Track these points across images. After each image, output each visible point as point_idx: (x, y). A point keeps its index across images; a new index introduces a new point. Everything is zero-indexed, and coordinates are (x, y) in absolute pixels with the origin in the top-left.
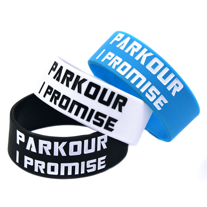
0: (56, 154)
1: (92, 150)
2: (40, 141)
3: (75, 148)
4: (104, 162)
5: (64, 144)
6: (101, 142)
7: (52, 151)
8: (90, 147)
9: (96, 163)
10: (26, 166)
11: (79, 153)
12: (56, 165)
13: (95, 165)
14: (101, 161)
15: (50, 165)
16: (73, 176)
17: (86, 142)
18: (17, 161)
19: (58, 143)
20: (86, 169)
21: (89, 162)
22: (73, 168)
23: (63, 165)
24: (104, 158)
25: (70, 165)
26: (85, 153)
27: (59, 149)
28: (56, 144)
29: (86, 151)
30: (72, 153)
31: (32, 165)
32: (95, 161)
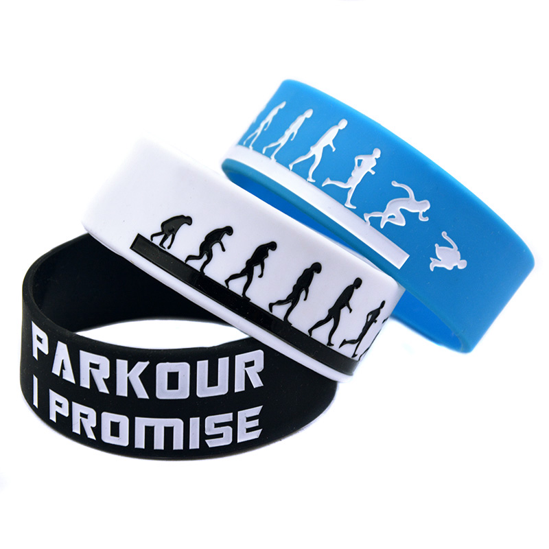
0: (122, 391)
1: (221, 389)
2: (83, 354)
3: (173, 380)
4: (255, 423)
5: (141, 366)
6: (246, 369)
7: (111, 382)
8: (213, 381)
9: (234, 424)
10: (53, 418)
11: (182, 393)
12: (123, 421)
13: (230, 429)
14: (245, 419)
15: (108, 418)
16: (169, 453)
17: (203, 366)
18: (36, 403)
19: (126, 362)
20: (203, 437)
21: (211, 421)
22: (169, 432)
23: (141, 423)
24: (256, 411)
25: (159, 424)
26: (200, 394)
27: (128, 378)
28: (122, 364)
29: (204, 391)
30: (163, 392)
31: (67, 415)
32: (228, 417)
